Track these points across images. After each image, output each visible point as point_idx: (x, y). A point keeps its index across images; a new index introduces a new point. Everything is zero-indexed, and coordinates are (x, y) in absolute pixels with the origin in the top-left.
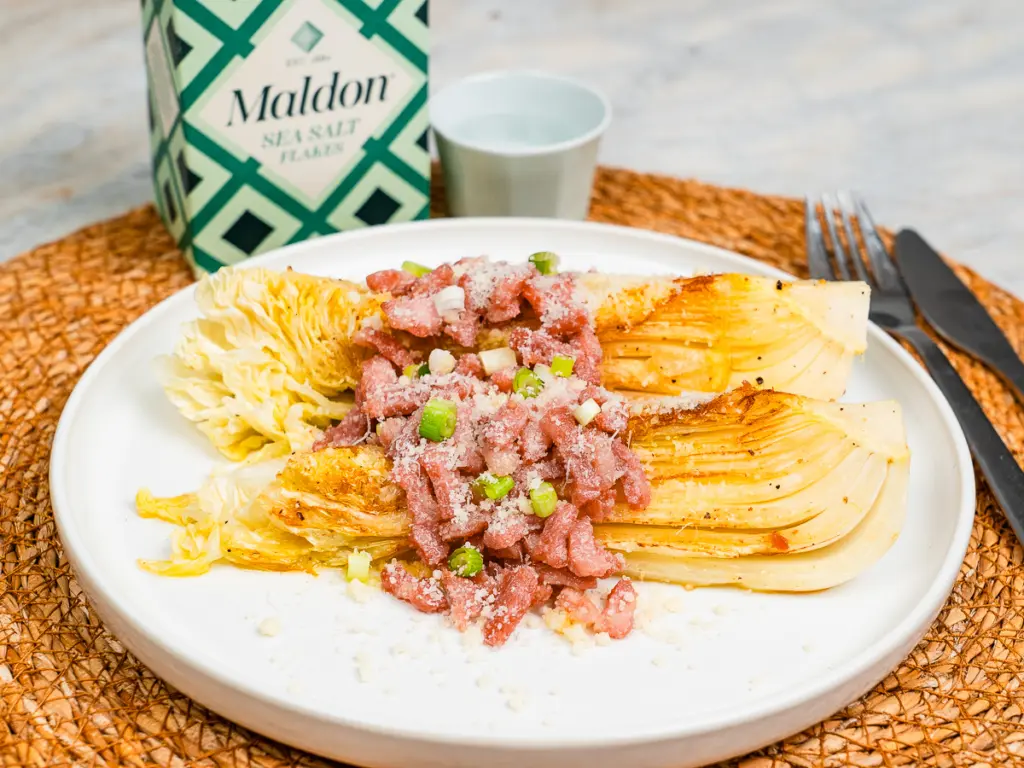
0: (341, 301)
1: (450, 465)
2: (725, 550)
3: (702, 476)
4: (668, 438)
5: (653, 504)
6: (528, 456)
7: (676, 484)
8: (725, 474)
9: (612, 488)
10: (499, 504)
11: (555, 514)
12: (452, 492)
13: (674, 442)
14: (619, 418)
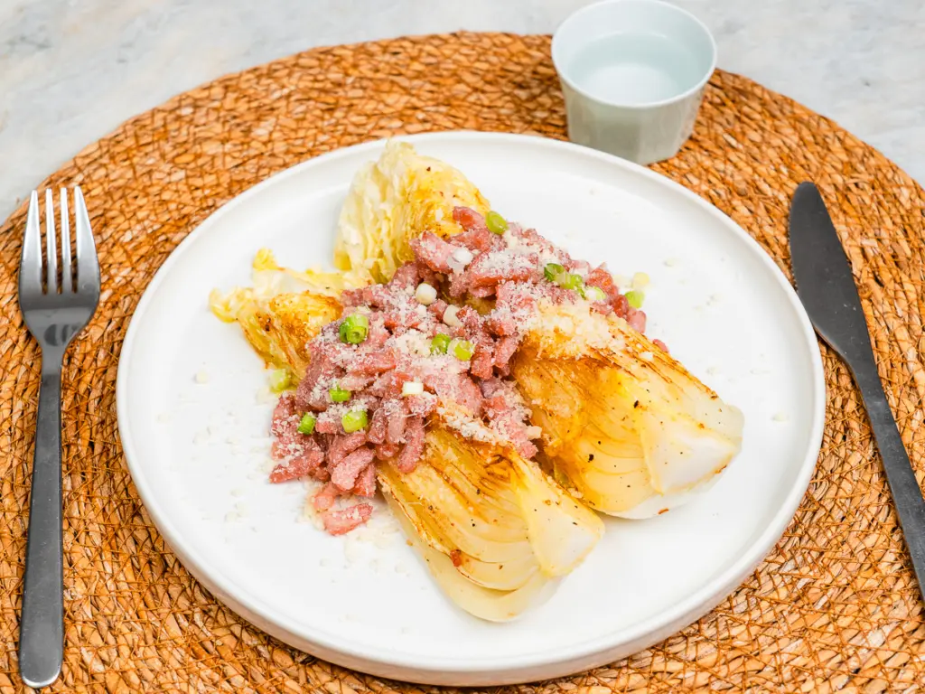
0: (432, 211)
1: (333, 361)
2: (429, 537)
3: (448, 481)
4: (449, 443)
5: (413, 476)
6: (371, 389)
7: (433, 473)
8: (459, 491)
9: (396, 445)
10: (337, 404)
11: (351, 434)
12: (322, 376)
13: (450, 448)
14: (422, 408)
